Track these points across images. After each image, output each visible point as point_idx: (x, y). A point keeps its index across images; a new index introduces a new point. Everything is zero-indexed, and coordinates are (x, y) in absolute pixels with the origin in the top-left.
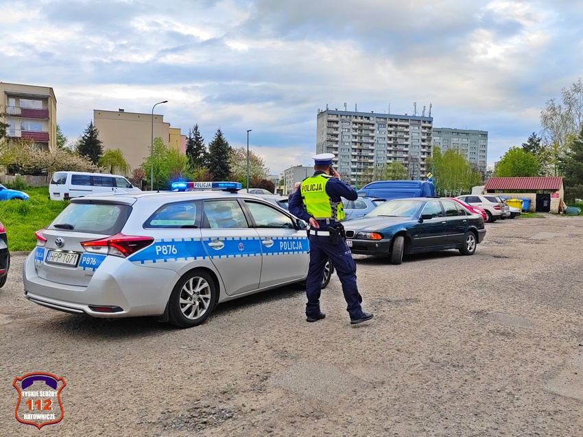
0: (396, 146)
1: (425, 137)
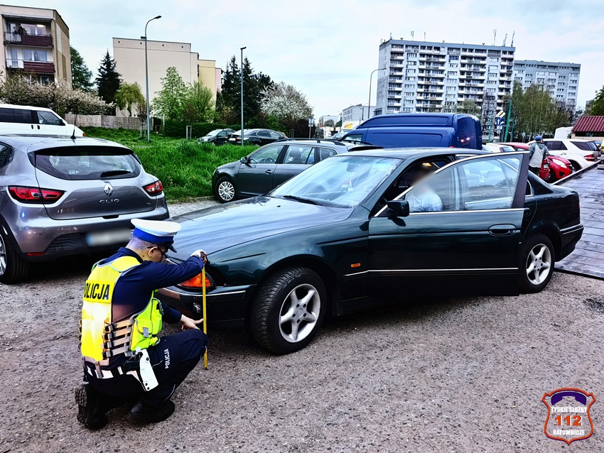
0: (469, 81)
1: (505, 71)
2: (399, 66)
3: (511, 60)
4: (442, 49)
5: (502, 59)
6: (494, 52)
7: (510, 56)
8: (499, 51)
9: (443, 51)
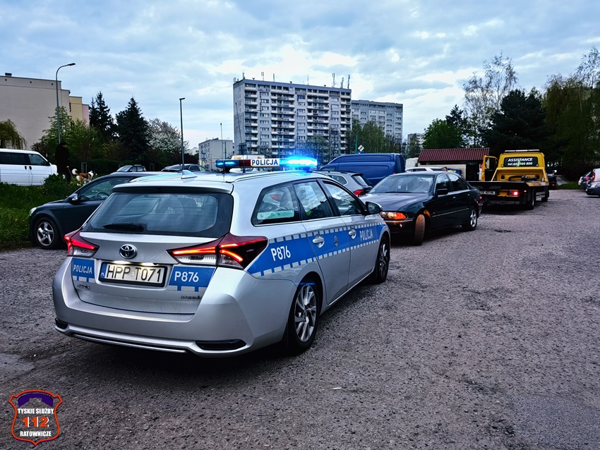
0: (316, 118)
1: (344, 109)
2: (253, 103)
3: (349, 100)
4: (290, 89)
5: (342, 99)
6: (334, 92)
7: (348, 97)
8: (338, 93)
9: (292, 91)
